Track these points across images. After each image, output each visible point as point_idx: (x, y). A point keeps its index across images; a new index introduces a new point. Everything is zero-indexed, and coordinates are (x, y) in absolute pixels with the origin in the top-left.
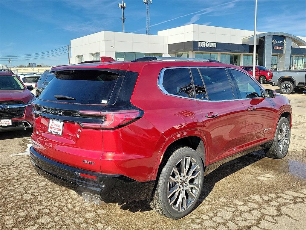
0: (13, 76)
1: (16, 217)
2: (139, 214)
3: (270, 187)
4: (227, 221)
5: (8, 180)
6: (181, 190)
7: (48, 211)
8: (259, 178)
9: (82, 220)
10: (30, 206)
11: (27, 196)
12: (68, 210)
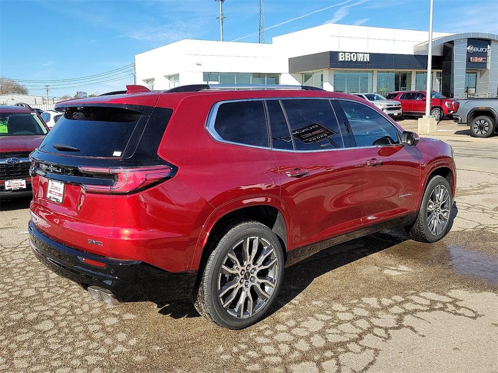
0: (32, 113)
1: (6, 322)
2: (183, 320)
3: (400, 284)
4: (312, 335)
5: (7, 269)
6: (243, 286)
7: (52, 313)
8: (386, 272)
9: (97, 327)
10: (29, 307)
11: (29, 292)
12: (81, 312)
